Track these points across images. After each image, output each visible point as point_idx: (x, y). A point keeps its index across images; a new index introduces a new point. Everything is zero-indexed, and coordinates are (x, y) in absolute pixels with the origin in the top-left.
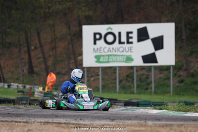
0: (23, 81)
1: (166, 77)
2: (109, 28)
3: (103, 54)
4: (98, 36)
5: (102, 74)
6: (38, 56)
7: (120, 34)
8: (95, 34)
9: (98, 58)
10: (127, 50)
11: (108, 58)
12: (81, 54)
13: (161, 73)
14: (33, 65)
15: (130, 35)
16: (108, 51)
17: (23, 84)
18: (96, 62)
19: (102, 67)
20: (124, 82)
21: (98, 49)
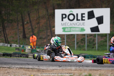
0: (19, 43)
1: (105, 41)
2: (71, 11)
3: (67, 26)
4: (64, 16)
5: (66, 39)
6: (29, 28)
7: (77, 14)
8: (62, 15)
9: (64, 29)
10: (81, 24)
11: (70, 29)
12: (54, 27)
13: (102, 38)
14: (26, 33)
15: (83, 15)
16: (70, 25)
17: (19, 44)
18: (63, 31)
19: (66, 35)
20: (79, 43)
21: (64, 24)
